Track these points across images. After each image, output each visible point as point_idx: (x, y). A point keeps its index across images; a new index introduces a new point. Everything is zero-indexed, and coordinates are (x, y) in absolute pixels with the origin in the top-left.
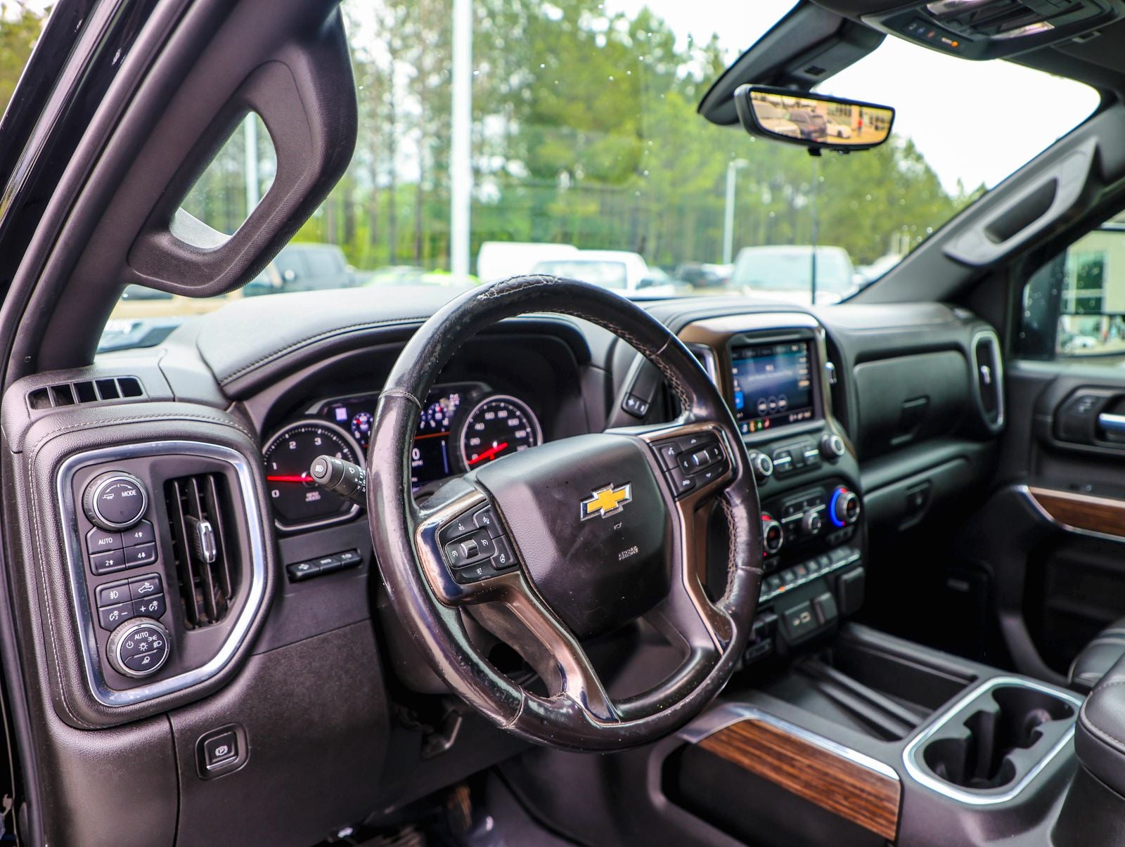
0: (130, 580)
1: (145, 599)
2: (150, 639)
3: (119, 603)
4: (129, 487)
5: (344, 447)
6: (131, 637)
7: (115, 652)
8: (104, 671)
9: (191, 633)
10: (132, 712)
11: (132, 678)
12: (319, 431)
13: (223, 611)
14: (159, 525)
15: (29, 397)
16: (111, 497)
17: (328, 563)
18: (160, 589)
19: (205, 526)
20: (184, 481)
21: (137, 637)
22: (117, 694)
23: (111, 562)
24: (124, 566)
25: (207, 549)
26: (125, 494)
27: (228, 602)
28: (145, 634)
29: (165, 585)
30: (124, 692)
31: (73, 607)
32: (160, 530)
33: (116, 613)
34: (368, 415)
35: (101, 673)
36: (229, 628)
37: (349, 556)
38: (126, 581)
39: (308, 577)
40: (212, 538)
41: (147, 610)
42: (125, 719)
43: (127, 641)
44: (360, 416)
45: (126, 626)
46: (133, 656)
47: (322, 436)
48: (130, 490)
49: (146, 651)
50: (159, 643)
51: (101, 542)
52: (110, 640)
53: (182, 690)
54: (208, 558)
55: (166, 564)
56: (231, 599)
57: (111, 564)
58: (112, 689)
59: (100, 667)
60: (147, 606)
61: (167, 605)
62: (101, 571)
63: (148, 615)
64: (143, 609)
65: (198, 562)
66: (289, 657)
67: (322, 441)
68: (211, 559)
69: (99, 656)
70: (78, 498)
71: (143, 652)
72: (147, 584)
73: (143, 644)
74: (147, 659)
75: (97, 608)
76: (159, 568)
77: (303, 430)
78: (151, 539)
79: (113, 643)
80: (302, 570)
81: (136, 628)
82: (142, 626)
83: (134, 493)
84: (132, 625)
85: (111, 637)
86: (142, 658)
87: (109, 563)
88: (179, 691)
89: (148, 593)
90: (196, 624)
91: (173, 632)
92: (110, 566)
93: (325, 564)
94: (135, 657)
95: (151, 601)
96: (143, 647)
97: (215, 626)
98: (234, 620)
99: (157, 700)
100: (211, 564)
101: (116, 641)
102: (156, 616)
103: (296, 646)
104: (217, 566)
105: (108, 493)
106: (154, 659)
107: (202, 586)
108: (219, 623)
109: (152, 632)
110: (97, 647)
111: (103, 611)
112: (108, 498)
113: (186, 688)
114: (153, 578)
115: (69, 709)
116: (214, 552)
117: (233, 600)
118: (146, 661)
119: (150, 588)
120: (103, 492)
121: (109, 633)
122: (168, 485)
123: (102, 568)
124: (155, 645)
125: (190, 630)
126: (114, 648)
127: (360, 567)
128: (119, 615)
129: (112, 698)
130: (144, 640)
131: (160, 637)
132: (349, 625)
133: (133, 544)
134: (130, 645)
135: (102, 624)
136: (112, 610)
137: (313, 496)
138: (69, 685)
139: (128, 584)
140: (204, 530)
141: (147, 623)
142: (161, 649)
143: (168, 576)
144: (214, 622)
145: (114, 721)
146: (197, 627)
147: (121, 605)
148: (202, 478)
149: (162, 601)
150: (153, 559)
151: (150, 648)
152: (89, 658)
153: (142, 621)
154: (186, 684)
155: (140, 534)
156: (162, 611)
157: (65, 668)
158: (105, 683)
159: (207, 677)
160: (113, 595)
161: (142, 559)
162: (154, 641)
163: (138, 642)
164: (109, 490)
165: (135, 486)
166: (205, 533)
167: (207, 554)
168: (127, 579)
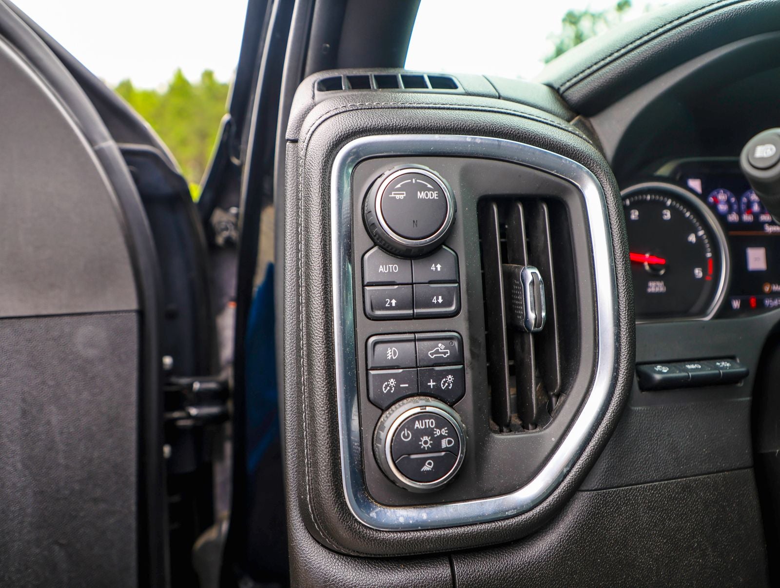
0: (417, 335)
1: (437, 368)
2: (438, 432)
3: (398, 368)
4: (429, 186)
5: (700, 228)
6: (408, 423)
7: (383, 442)
8: (366, 470)
9: (498, 436)
10: (399, 542)
11: (404, 489)
12: (669, 202)
13: (546, 414)
14: (467, 259)
15: (319, 84)
16: (402, 197)
17: (697, 369)
18: (458, 359)
19: (530, 273)
20: (506, 202)
21: (418, 425)
22: (379, 508)
23: (394, 302)
24: (411, 312)
25: (534, 309)
26: (421, 195)
27: (554, 399)
28: (430, 423)
29: (467, 354)
30: (393, 509)
31: (333, 361)
32: (467, 267)
33: (392, 382)
34: (729, 193)
35: (362, 472)
36: (554, 440)
37: (726, 364)
38: (412, 336)
39: (668, 385)
40: (542, 292)
41: (437, 387)
42: (389, 552)
43: (402, 429)
44: (718, 193)
45: (403, 404)
46: (409, 455)
47: (671, 208)
48: (429, 190)
49: (429, 451)
50: (450, 442)
51: (381, 269)
52: (379, 424)
53: (476, 524)
54: (533, 322)
55: (471, 320)
56: (558, 396)
57: (394, 305)
58: (376, 501)
59: (361, 462)
60: (438, 381)
61: (467, 385)
62: (379, 313)
63: (437, 395)
64: (432, 384)
65: (517, 330)
66: (632, 505)
67: (671, 214)
68: (537, 324)
69: (361, 445)
70: (358, 198)
71: (423, 451)
72: (441, 346)
73: (426, 438)
74: (430, 464)
75: (367, 370)
76: (461, 324)
77: (649, 197)
78: (453, 277)
79: (382, 428)
80: (660, 372)
81: (418, 410)
82: (428, 409)
83: (435, 195)
84: (412, 405)
85: (382, 419)
86: (423, 462)
87: (391, 304)
88: (471, 525)
89: (442, 361)
90: (503, 425)
91: (471, 430)
92: (391, 308)
93: (692, 370)
94: (413, 457)
95: (445, 374)
96: (426, 442)
97: (531, 434)
98: (563, 428)
99: (438, 532)
100: (535, 334)
101: (387, 425)
102: (451, 399)
103: (645, 489)
104: (543, 338)
105: (398, 189)
106: (441, 466)
107: (519, 371)
108: (538, 429)
109: (441, 422)
110: (360, 430)
111: (374, 375)
112: (398, 197)
113: (481, 523)
114: (451, 338)
115: (314, 516)
116: (544, 314)
117: (562, 398)
118: (427, 468)
119: (445, 353)
120: (391, 188)
121: (380, 412)
122: (484, 204)
123: (380, 309)
124: (444, 443)
125: (495, 432)
126: (382, 435)
127: (740, 385)
128: (397, 386)
129: (373, 514)
130: (429, 432)
131: (452, 432)
132: (723, 471)
133: (427, 281)
134: (407, 436)
135: (371, 395)
136: (387, 377)
137: (656, 286)
138: (315, 480)
139: (415, 340)
140: (530, 278)
141: (434, 406)
142: (452, 452)
143: (473, 340)
144: (530, 426)
145: (372, 549)
146: (505, 429)
147: (401, 371)
148: (531, 202)
149: (460, 376)
150: (453, 308)
151: (436, 447)
152: (347, 444)
153: (428, 401)
154: (483, 515)
155: (439, 266)
156: (460, 393)
157: (314, 453)
158: (366, 489)
159: (515, 512)
160: (391, 353)
161: (438, 305)
162: (442, 437)
163: (418, 434)
164: (399, 186)
165: (437, 187)
166: (533, 283)
167: (532, 316)
168: (414, 333)
